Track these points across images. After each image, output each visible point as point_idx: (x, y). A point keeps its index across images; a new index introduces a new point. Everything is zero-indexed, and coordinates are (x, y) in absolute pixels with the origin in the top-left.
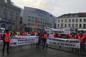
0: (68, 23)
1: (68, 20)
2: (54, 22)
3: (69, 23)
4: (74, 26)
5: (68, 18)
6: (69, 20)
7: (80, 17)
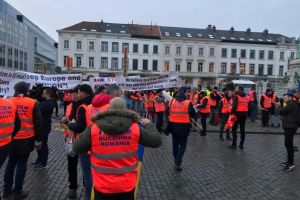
0: (98, 55)
1: (98, 42)
2: (36, 45)
3: (104, 55)
4: (116, 64)
5: (98, 36)
6: (103, 43)
7: (134, 36)
